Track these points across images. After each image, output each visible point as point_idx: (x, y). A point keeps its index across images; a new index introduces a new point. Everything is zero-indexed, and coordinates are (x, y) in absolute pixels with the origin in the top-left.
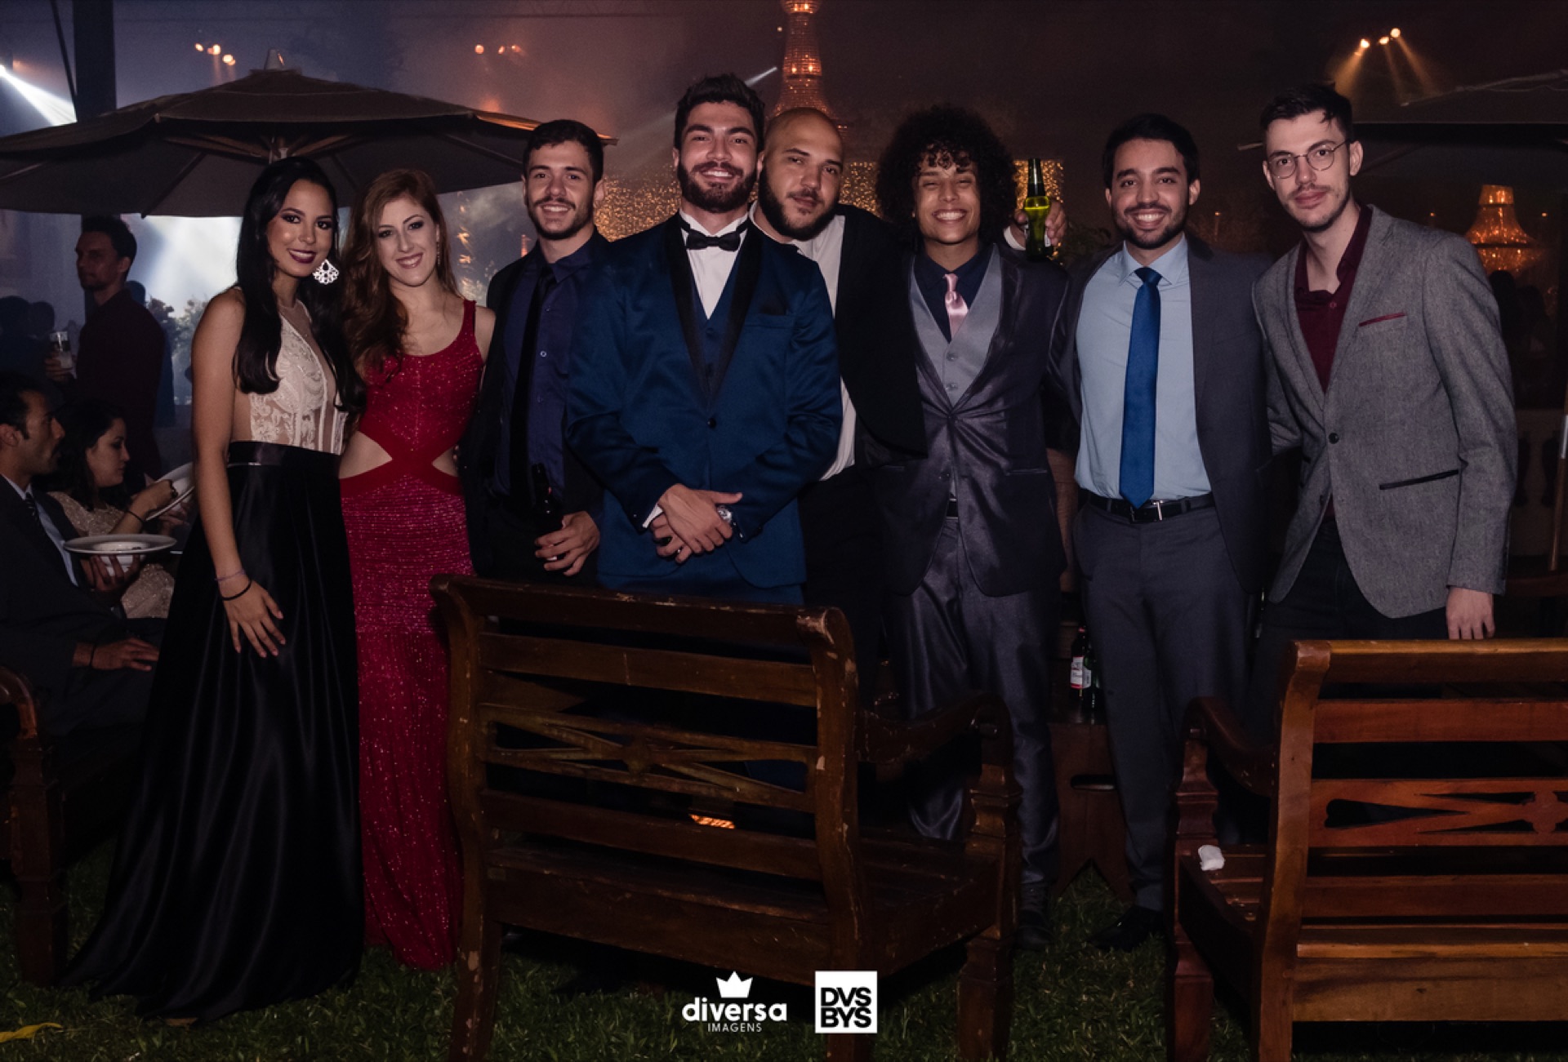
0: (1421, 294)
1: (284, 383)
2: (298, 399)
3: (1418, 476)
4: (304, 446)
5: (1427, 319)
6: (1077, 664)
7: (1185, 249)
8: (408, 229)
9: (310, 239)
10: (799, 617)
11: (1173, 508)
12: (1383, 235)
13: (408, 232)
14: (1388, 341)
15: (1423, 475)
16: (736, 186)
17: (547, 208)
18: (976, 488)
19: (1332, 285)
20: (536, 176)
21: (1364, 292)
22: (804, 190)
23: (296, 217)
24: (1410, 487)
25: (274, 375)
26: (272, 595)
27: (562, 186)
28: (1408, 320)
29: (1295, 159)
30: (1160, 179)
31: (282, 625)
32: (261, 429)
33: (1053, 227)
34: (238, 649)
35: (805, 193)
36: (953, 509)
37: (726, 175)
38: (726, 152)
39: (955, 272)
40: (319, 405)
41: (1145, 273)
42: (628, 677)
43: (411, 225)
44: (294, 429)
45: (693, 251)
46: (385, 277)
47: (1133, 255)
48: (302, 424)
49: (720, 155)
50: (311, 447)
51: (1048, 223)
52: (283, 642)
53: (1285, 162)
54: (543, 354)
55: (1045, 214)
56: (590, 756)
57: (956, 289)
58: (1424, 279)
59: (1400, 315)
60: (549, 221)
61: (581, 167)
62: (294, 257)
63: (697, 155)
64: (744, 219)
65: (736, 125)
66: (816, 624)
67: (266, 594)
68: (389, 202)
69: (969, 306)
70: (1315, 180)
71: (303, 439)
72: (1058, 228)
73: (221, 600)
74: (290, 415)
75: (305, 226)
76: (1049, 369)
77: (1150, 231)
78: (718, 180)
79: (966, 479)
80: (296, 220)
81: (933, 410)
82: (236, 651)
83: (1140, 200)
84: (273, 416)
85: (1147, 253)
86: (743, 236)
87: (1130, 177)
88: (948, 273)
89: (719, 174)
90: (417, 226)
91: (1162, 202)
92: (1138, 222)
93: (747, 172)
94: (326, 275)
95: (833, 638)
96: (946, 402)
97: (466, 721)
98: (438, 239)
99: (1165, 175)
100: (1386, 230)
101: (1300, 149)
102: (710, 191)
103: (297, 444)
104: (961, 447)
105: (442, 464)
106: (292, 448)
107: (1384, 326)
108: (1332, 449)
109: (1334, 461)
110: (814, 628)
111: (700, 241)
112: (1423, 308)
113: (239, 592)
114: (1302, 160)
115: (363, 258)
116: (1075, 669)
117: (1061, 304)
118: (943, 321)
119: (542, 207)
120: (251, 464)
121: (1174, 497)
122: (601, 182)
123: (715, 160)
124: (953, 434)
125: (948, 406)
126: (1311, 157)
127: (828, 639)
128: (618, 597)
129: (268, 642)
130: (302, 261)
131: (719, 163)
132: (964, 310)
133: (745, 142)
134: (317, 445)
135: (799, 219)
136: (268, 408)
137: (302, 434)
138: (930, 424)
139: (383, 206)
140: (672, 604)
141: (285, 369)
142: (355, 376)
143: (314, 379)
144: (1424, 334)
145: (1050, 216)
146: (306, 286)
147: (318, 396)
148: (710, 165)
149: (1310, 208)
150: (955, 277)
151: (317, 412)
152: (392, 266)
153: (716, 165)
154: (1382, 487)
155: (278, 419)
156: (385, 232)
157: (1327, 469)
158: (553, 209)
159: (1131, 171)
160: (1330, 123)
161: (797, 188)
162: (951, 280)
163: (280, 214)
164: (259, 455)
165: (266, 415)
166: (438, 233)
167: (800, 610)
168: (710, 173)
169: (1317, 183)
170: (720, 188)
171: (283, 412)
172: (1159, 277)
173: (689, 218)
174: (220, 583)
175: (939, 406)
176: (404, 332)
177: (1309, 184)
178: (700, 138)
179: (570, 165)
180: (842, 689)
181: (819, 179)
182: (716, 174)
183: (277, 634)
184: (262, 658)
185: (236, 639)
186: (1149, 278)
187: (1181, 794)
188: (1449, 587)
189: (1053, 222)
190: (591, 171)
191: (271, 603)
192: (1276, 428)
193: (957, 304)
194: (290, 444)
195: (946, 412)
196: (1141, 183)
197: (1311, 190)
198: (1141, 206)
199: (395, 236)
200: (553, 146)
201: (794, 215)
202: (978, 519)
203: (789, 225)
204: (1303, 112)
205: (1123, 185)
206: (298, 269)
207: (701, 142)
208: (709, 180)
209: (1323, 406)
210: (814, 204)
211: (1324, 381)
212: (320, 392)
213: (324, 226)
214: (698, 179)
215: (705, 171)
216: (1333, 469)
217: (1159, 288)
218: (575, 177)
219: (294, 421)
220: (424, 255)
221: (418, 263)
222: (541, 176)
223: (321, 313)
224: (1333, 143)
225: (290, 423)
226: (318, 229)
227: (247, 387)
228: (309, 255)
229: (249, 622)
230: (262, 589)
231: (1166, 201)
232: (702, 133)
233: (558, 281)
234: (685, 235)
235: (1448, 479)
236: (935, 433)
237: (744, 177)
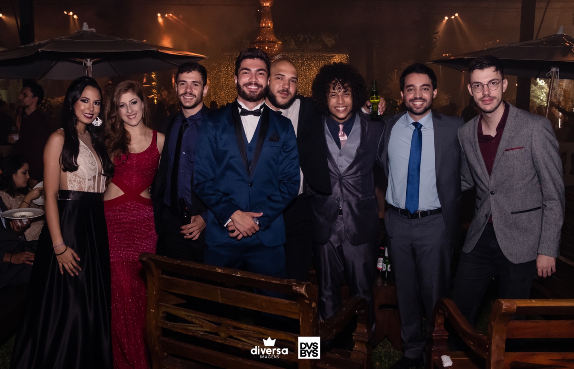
0: (530, 140)
1: (81, 167)
2: (86, 173)
3: (526, 209)
4: (89, 191)
5: (533, 150)
6: (380, 260)
7: (431, 115)
8: (131, 104)
9: (92, 109)
10: (294, 286)
11: (425, 214)
12: (515, 116)
13: (131, 105)
14: (516, 157)
15: (528, 209)
16: (260, 92)
17: (185, 97)
18: (349, 205)
19: (493, 133)
20: (181, 84)
21: (507, 138)
22: (284, 89)
23: (85, 100)
24: (523, 214)
25: (77, 164)
26: (76, 252)
27: (191, 89)
28: (525, 150)
29: (483, 86)
30: (422, 89)
31: (80, 264)
32: (71, 185)
33: (381, 108)
34: (62, 273)
35: (283, 90)
36: (341, 212)
37: (256, 88)
38: (256, 79)
39: (342, 124)
40: (95, 175)
41: (416, 124)
42: (220, 299)
43: (132, 103)
44: (85, 185)
45: (243, 116)
46: (122, 122)
47: (411, 117)
48: (88, 182)
49: (254, 80)
50: (92, 191)
51: (379, 106)
52: (80, 270)
53: (478, 86)
54: (184, 153)
55: (378, 103)
56: (204, 330)
57: (343, 130)
58: (532, 134)
59: (523, 148)
60: (186, 102)
61: (199, 81)
62: (85, 116)
63: (244, 79)
64: (263, 103)
65: (260, 68)
66: (302, 290)
67: (73, 251)
68: (123, 94)
69: (348, 136)
70: (490, 94)
71: (89, 188)
72: (383, 108)
73: (55, 255)
74: (83, 179)
75: (90, 104)
76: (377, 159)
77: (419, 108)
78: (253, 90)
79: (346, 202)
80: (86, 101)
81: (334, 175)
82: (61, 274)
83: (415, 97)
84: (76, 180)
85: (417, 117)
86: (262, 110)
87: (411, 88)
88: (340, 124)
89: (253, 87)
90: (135, 103)
91: (423, 97)
92: (414, 105)
93: (264, 86)
94: (98, 123)
95: (308, 295)
96: (338, 172)
97: (153, 311)
98: (143, 107)
99: (425, 87)
100: (516, 114)
101: (485, 81)
102: (250, 94)
103: (86, 191)
104: (344, 190)
105: (144, 195)
106: (84, 192)
107: (515, 152)
108: (491, 197)
109: (492, 202)
110: (300, 292)
111: (245, 113)
112: (531, 145)
113: (62, 252)
114: (485, 86)
115: (114, 115)
116: (379, 262)
117: (382, 135)
118: (338, 142)
119: (183, 96)
120: (67, 199)
121: (426, 210)
122: (206, 86)
123: (252, 82)
124: (341, 184)
125: (340, 174)
126: (489, 85)
127: (306, 296)
128: (217, 270)
129: (74, 270)
130: (88, 118)
131: (253, 83)
132: (346, 137)
133: (263, 74)
134: (94, 190)
135: (282, 101)
136: (74, 177)
137: (88, 186)
138: (332, 180)
139: (121, 95)
140: (239, 276)
141: (81, 161)
142: (109, 161)
143: (92, 165)
144: (531, 155)
145: (380, 104)
146: (89, 127)
147: (95, 171)
148: (250, 84)
149: (487, 104)
150: (342, 125)
151: (94, 177)
152: (125, 118)
153: (252, 84)
154: (512, 213)
155: (78, 182)
156: (122, 105)
157: (489, 204)
158: (187, 97)
159: (411, 85)
160: (497, 72)
161: (281, 88)
162: (341, 127)
163: (80, 99)
164: (71, 196)
165: (74, 180)
166: (143, 105)
167: (294, 284)
168: (250, 87)
169: (490, 95)
170: (254, 93)
171: (80, 178)
172: (421, 126)
173: (241, 103)
174: (54, 248)
175: (335, 173)
176: (129, 144)
177: (488, 95)
178: (246, 73)
179: (194, 80)
180: (311, 315)
181: (289, 85)
182: (252, 87)
183: (78, 267)
184: (72, 276)
185: (61, 269)
186: (418, 126)
187: (434, 335)
188: (538, 254)
189: (381, 106)
190: (202, 83)
191: (75, 255)
192: (463, 183)
193: (343, 135)
194: (83, 191)
195: (339, 177)
196: (415, 90)
197: (488, 98)
198: (415, 99)
199: (126, 107)
200: (188, 73)
201: (280, 100)
202: (350, 217)
203: (278, 104)
204: (487, 67)
205: (408, 91)
206: (86, 121)
207: (246, 74)
208: (249, 90)
209: (489, 181)
210: (288, 95)
211: (490, 171)
212: (95, 169)
213: (97, 104)
214: (245, 89)
215: (248, 86)
216: (492, 205)
217: (421, 130)
218: (196, 85)
219: (85, 182)
220: (137, 114)
221: (135, 117)
222: (183, 84)
223: (96, 137)
224: (498, 80)
225: (83, 182)
226: (95, 105)
227: (65, 170)
228: (91, 116)
229: (67, 263)
230: (71, 250)
231: (425, 97)
232: (246, 71)
233: (189, 125)
234: (240, 110)
235: (537, 210)
236: (335, 184)
237: (263, 89)
